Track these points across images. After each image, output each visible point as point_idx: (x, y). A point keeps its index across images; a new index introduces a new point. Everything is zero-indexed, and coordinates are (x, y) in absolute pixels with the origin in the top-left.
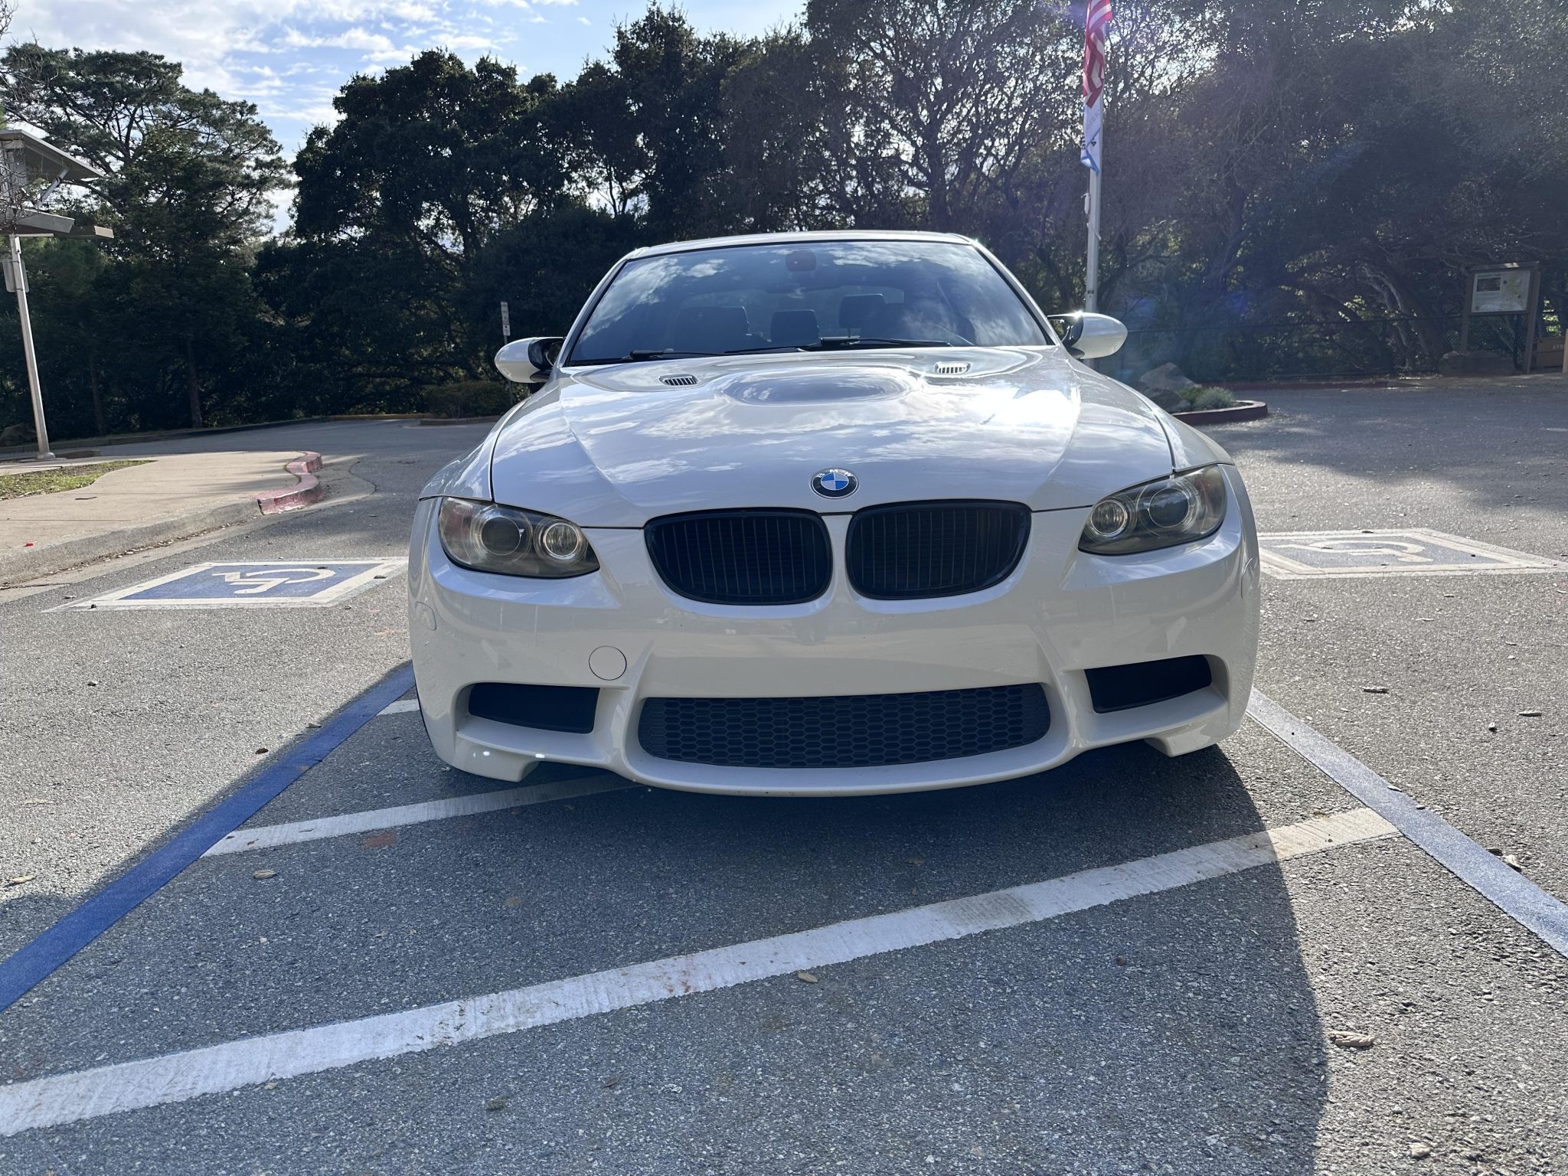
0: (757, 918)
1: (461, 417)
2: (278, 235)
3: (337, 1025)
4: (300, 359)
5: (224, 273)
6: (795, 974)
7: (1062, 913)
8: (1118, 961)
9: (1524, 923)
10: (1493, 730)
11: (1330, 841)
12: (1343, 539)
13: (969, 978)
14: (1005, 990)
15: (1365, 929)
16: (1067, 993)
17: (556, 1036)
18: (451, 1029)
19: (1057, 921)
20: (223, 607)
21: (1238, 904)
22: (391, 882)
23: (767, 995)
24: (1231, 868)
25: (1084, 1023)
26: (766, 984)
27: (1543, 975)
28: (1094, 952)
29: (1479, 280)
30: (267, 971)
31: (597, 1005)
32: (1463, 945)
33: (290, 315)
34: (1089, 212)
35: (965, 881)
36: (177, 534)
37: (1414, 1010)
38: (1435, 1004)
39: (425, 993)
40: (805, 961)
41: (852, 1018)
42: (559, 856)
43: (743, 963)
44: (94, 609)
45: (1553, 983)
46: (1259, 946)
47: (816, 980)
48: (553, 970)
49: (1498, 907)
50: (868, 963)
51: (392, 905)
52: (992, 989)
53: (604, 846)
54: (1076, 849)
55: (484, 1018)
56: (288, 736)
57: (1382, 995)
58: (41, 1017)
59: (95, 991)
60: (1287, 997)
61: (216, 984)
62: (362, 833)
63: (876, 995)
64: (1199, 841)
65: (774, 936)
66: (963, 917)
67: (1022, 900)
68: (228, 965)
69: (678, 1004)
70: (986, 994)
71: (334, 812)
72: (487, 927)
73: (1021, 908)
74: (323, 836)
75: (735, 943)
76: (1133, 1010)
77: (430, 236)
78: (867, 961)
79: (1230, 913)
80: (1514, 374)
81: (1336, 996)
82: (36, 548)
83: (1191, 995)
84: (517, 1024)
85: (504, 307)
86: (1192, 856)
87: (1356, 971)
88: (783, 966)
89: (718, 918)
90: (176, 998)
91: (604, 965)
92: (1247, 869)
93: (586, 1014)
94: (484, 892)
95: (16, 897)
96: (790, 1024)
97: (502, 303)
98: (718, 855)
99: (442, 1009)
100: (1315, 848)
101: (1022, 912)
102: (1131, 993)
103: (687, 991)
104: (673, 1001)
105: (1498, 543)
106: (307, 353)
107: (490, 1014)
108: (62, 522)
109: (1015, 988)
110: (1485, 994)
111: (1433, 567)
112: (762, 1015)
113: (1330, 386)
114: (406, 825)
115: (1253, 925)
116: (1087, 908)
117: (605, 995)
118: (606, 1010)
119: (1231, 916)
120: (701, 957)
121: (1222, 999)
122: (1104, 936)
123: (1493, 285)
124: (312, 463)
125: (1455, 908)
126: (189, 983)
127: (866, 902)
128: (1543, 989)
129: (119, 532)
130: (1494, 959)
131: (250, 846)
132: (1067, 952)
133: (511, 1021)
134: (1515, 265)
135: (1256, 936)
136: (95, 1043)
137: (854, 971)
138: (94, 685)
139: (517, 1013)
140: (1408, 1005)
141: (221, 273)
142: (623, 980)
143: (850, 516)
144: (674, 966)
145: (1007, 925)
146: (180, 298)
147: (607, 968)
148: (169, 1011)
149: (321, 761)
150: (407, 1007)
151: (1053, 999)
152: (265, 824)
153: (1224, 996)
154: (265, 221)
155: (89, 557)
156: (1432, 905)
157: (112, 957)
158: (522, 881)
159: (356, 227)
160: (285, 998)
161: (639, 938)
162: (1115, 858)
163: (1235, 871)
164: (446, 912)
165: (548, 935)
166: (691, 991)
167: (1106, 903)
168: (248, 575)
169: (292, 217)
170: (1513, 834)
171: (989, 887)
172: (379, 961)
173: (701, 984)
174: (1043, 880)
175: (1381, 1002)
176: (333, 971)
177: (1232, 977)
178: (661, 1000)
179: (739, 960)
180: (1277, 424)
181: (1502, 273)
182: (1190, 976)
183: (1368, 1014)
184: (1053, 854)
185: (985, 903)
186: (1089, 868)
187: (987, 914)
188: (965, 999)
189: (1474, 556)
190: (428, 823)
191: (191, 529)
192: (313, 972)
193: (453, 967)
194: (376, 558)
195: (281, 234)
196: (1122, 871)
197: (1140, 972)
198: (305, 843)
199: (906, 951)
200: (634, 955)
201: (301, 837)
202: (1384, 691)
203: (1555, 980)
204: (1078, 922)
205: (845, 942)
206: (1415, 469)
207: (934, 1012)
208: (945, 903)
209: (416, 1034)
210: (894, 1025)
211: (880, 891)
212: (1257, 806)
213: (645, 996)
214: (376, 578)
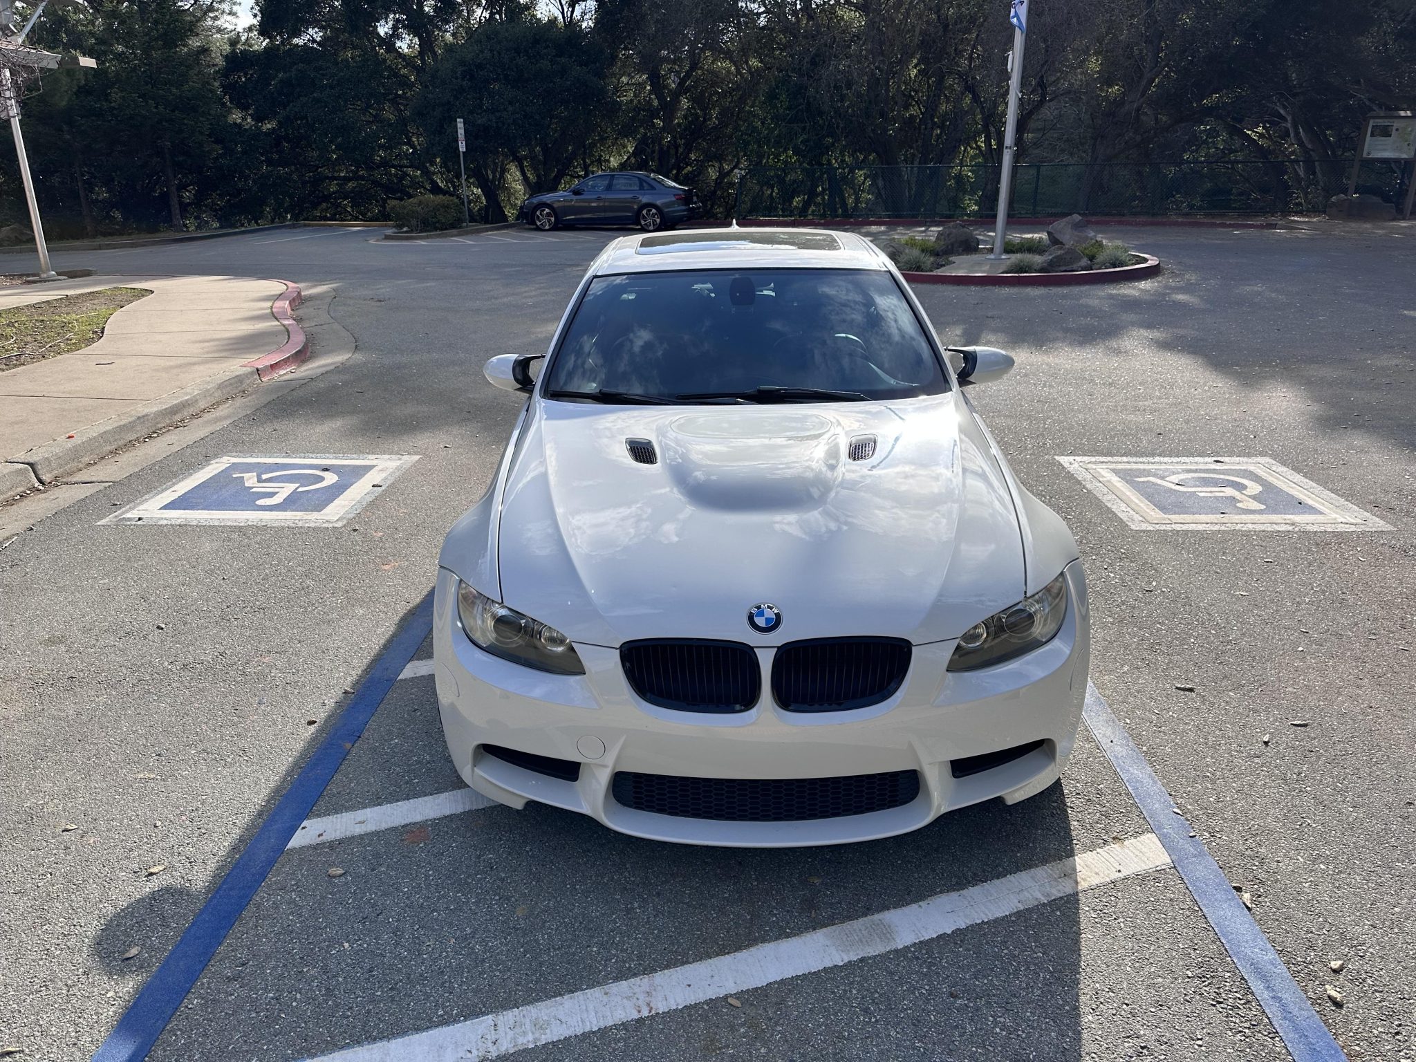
0: (699, 938)
1: (421, 232)
2: (241, 31)
3: (411, 1037)
4: (270, 162)
5: (196, 82)
6: (726, 998)
7: (917, 941)
8: (952, 995)
9: (1241, 969)
10: (1266, 743)
11: (1119, 871)
12: (1196, 471)
13: (847, 1006)
14: (870, 1019)
15: (1128, 969)
16: (913, 1024)
17: (562, 1052)
18: (490, 1045)
19: (913, 949)
20: (250, 523)
21: (1043, 937)
22: (430, 884)
23: (705, 1018)
24: (1043, 898)
25: (922, 1055)
26: (705, 1007)
27: (1242, 1022)
28: (935, 983)
29: (1373, 127)
30: (354, 978)
31: (588, 1024)
32: (1193, 989)
33: (259, 118)
34: (1012, 69)
35: (850, 903)
36: (191, 410)
37: (1147, 1053)
38: (1162, 1047)
39: (468, 1005)
40: (733, 985)
41: (765, 1044)
42: (551, 862)
43: (689, 986)
44: (139, 523)
45: (1247, 1031)
46: (1051, 983)
47: (739, 1005)
48: (556, 986)
49: (1226, 950)
50: (777, 989)
51: (434, 911)
52: (862, 1018)
53: (584, 851)
54: (933, 870)
55: (511, 1033)
56: (330, 703)
57: (1128, 1037)
58: (204, 1020)
59: (236, 995)
60: (1063, 1036)
61: (320, 991)
62: (403, 827)
63: (781, 1022)
64: (1024, 866)
65: (711, 958)
66: (846, 943)
67: (889, 926)
68: (325, 970)
69: (644, 1024)
70: (858, 1024)
71: (377, 801)
72: (506, 938)
73: (888, 935)
74: (374, 829)
75: (683, 963)
76: (957, 1043)
77: (388, 42)
78: (776, 986)
79: (1036, 946)
80: (1394, 219)
81: (1097, 1037)
82: (77, 440)
83: (998, 1030)
84: (535, 1040)
85: (460, 124)
86: (1017, 883)
87: (1114, 1012)
88: (718, 989)
89: (671, 936)
90: (294, 1004)
91: (591, 982)
92: (1055, 900)
93: (582, 1032)
94: (500, 899)
95: (157, 889)
96: (722, 1048)
97: (458, 120)
98: (669, 865)
99: (482, 1022)
100: (1108, 879)
101: (889, 939)
102: (956, 1027)
103: (650, 1012)
104: (640, 1021)
105: (1323, 483)
106: (276, 156)
107: (516, 1030)
108: (90, 402)
109: (878, 1017)
110: (1198, 1039)
111: (1263, 518)
112: (702, 1038)
113: (1223, 225)
114: (435, 819)
115: (1050, 961)
116: (935, 936)
117: (594, 1014)
118: (595, 1029)
119: (1036, 950)
120: (660, 977)
121: (1018, 1035)
122: (944, 967)
123: (1385, 132)
124: (294, 299)
125: (1195, 949)
126: (301, 989)
127: (778, 923)
128: (1239, 1037)
129: (144, 416)
130: (1212, 1005)
131: (321, 838)
132: (917, 982)
133: (530, 1037)
134: (1409, 114)
135: (1051, 972)
136: (245, 1048)
137: (767, 996)
138: (162, 629)
139: (533, 1029)
140: (1143, 1048)
141: (193, 82)
142: (605, 999)
143: (776, 649)
144: (639, 985)
145: (877, 953)
146: (156, 107)
147: (593, 986)
148: (292, 1017)
149: (359, 737)
150: (455, 1021)
151: (903, 1029)
152: (327, 813)
153: (1020, 1033)
154: (229, 18)
155: (121, 443)
156: (1180, 945)
157: (241, 958)
158: (526, 889)
159: (316, 29)
160: (371, 1007)
161: (614, 955)
162: (959, 883)
163: (1046, 902)
164: (475, 920)
165: (549, 949)
166: (653, 1012)
167: (949, 932)
168: (264, 477)
169: (255, 16)
170: (1255, 868)
171: (868, 911)
172: (432, 971)
173: (660, 1005)
174: (907, 904)
175: (1126, 1045)
176: (401, 981)
177: (1028, 1014)
178: (632, 1020)
179: (686, 983)
180: (1166, 287)
181: (1395, 120)
182: (1000, 1011)
183: (1115, 1055)
184: (916, 875)
185: (863, 928)
186: (941, 892)
187: (864, 940)
188: (843, 1027)
189: (1300, 503)
190: (451, 818)
191: (202, 404)
192: (387, 981)
193: (485, 979)
194: (370, 457)
195: (244, 29)
196: (965, 897)
197: (966, 1005)
198: (361, 836)
199: (804, 977)
200: (611, 972)
201: (358, 830)
202: (1191, 690)
203: (1249, 1028)
204: (926, 949)
205: (761, 966)
206: (1276, 366)
207: (821, 1039)
208: (834, 927)
209: (465, 1048)
210: (793, 1051)
211: (788, 911)
212: (1072, 828)
213: (622, 1016)
214: (373, 486)
